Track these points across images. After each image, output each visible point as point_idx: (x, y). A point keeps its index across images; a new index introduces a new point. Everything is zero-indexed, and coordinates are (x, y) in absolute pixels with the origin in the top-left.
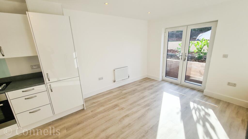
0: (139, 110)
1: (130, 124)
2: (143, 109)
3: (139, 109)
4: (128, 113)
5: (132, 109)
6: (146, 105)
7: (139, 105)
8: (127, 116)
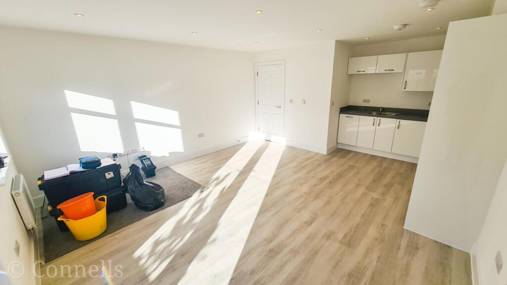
0: (291, 236)
1: (298, 212)
2: (283, 241)
3: (292, 239)
4: (310, 229)
5: (307, 238)
6: (277, 253)
7: (295, 252)
8: (309, 223)
